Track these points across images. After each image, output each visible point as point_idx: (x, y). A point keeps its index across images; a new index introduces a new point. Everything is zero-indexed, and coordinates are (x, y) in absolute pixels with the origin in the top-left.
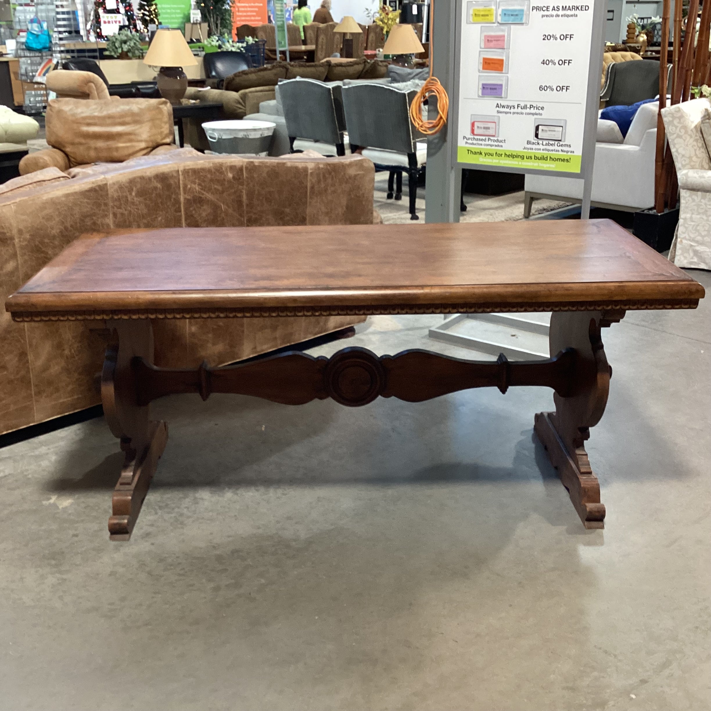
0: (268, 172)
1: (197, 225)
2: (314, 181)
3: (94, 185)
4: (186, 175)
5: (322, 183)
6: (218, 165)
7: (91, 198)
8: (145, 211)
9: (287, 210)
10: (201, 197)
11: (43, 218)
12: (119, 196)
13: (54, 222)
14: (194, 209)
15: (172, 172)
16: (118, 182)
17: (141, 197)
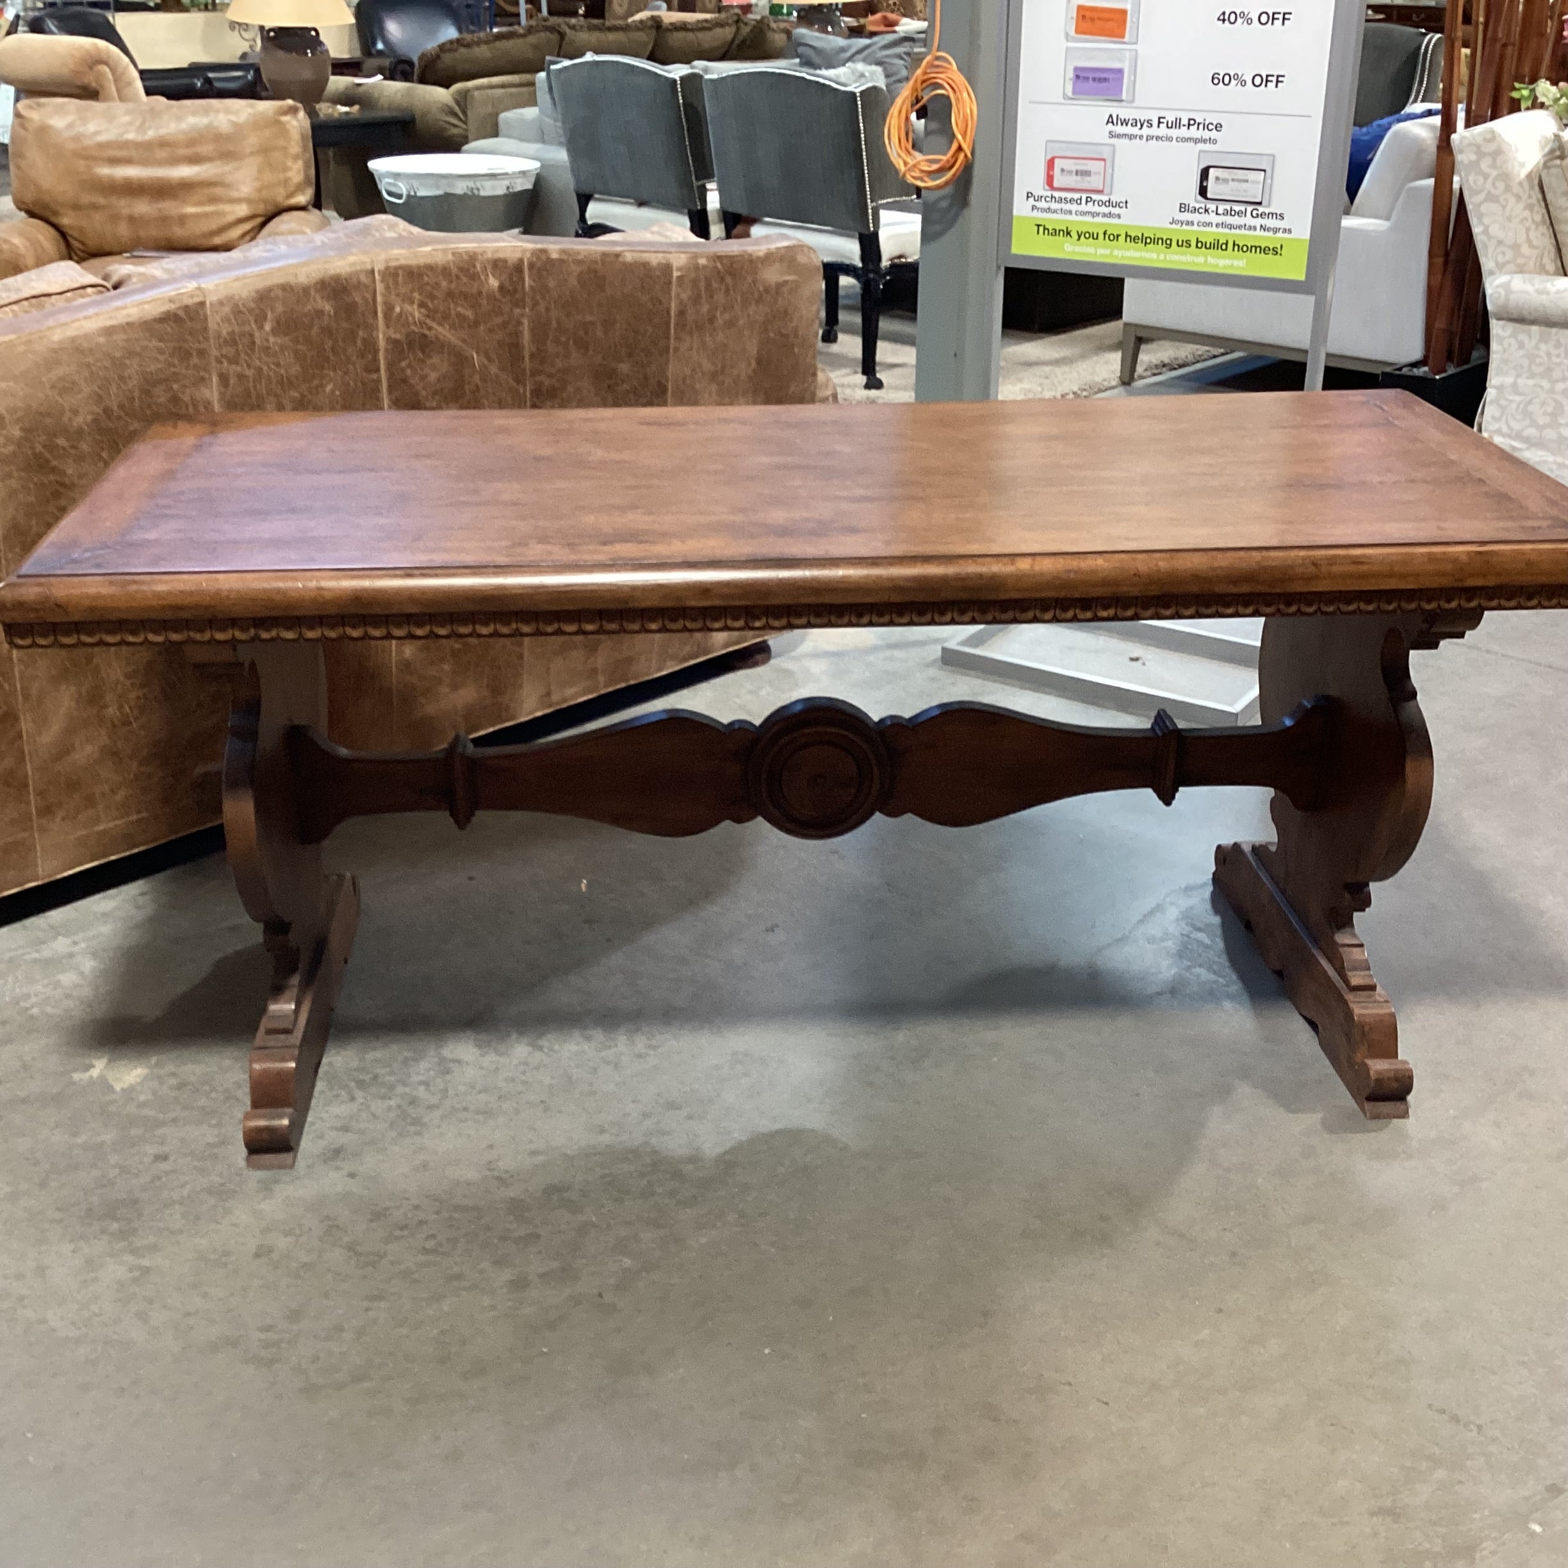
0: (580, 277)
1: (415, 405)
2: (684, 296)
3: (173, 307)
4: (391, 283)
5: (703, 300)
6: (465, 257)
7: (166, 337)
8: (295, 369)
9: (624, 367)
10: (425, 336)
11: (53, 387)
12: (233, 331)
13: (80, 396)
14: (409, 366)
15: (357, 273)
16: (230, 298)
17: (286, 335)
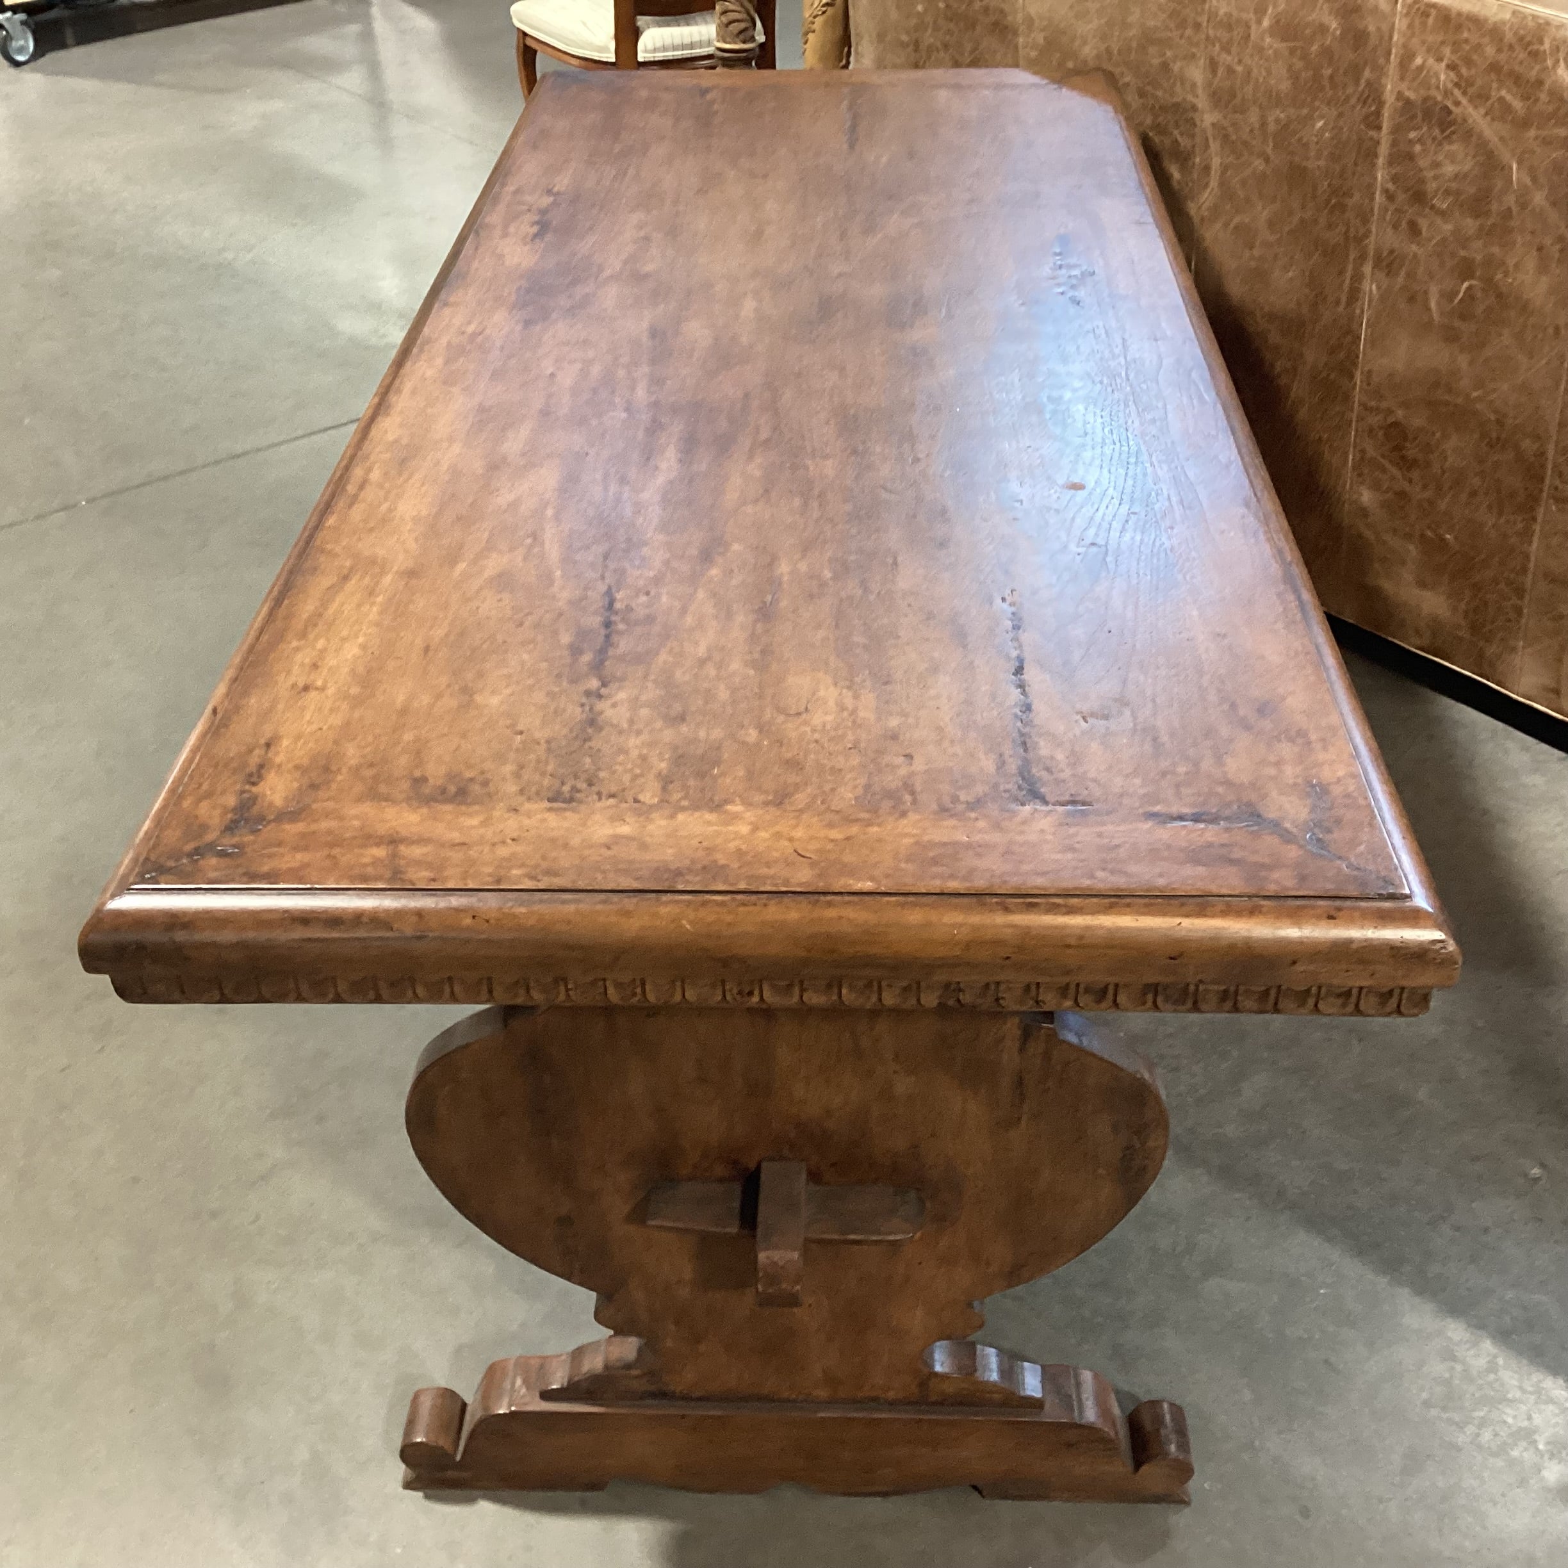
4: (1417, 22)
6: (1531, 24)
8: (1285, 86)
10: (1450, 112)
14: (1420, 140)
17: (1283, 40)
